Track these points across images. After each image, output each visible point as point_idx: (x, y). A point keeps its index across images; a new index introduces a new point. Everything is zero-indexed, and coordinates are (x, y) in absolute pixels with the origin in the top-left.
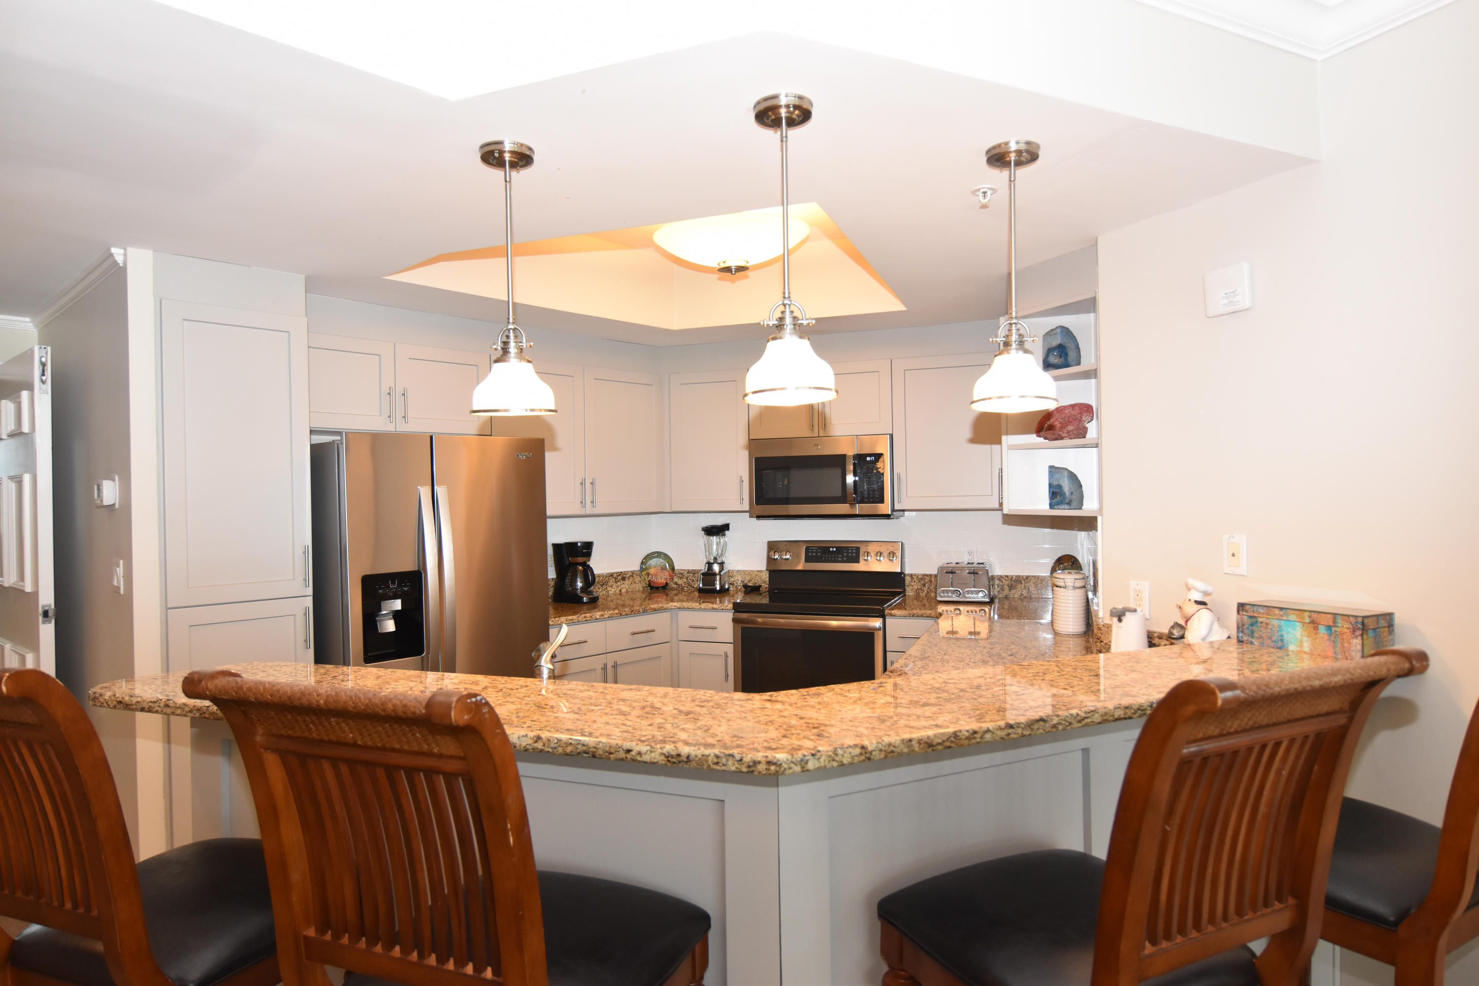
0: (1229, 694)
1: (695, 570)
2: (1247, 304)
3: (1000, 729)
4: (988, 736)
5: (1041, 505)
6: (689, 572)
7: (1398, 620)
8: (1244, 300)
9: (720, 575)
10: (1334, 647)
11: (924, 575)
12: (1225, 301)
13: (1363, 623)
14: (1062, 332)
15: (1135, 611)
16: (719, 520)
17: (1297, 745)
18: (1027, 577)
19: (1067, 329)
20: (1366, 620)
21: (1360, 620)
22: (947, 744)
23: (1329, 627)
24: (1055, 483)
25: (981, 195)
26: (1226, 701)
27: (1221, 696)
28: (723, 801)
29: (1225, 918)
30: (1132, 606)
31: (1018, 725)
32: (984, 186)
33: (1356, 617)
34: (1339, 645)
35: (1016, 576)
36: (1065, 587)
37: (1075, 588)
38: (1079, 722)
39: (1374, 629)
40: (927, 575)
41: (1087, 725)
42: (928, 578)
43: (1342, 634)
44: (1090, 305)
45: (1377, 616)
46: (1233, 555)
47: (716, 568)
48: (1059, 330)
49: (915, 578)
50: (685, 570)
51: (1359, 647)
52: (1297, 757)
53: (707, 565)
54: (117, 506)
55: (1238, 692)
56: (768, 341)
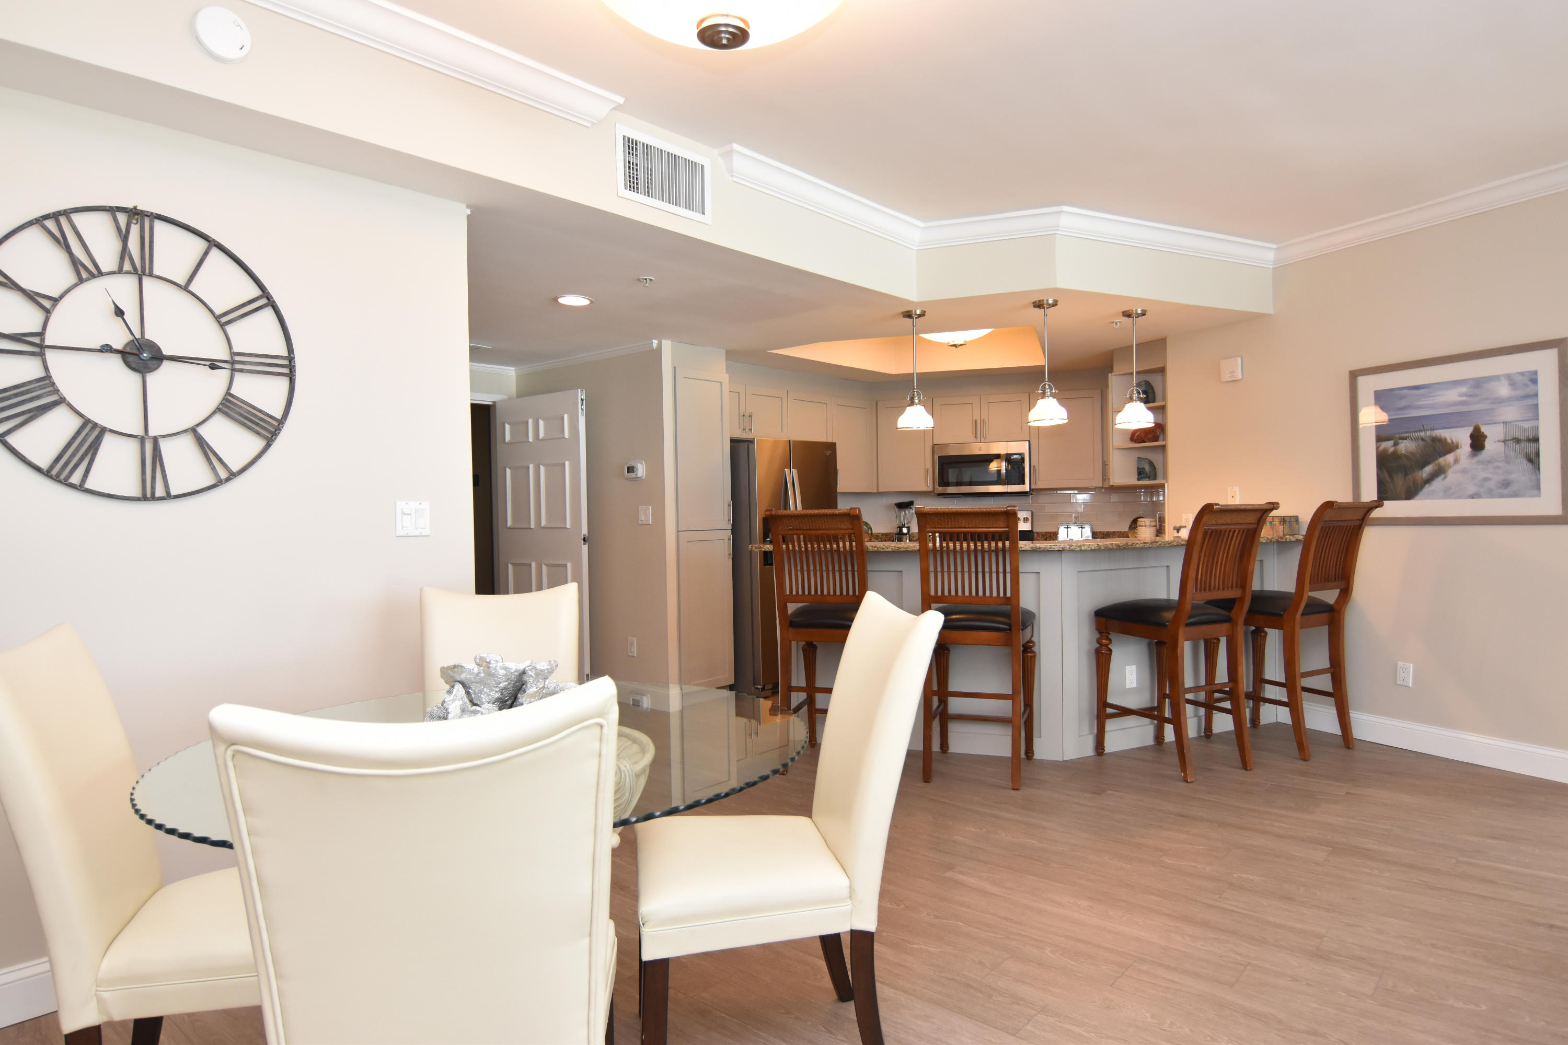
0: (1218, 507)
1: (887, 533)
2: (1240, 377)
3: (1141, 543)
4: (1137, 545)
5: (1132, 480)
6: (883, 534)
7: (1300, 517)
8: (1239, 376)
9: (909, 534)
10: (1273, 530)
11: (1046, 533)
12: (1230, 375)
13: (1284, 519)
14: (1145, 384)
15: (1186, 527)
16: (905, 499)
17: (1241, 532)
18: (1114, 532)
19: (1148, 382)
20: (1285, 518)
21: (1282, 518)
22: (1124, 546)
23: (1271, 522)
24: (1141, 467)
25: (1114, 325)
26: (1216, 509)
27: (1215, 507)
28: (1039, 573)
29: (1219, 589)
30: (1184, 525)
31: (1148, 543)
32: (1117, 321)
33: (1281, 516)
34: (1274, 529)
35: (1107, 532)
36: (1145, 526)
37: (1151, 526)
38: (1169, 544)
39: (1289, 522)
40: (1048, 533)
41: (1171, 546)
42: (1049, 534)
43: (1276, 525)
44: (1162, 370)
45: (1291, 516)
46: (1233, 497)
47: (905, 530)
48: (1144, 383)
49: (1040, 535)
50: (880, 533)
51: (1282, 529)
52: (1241, 539)
53: (899, 529)
54: (644, 478)
55: (1220, 506)
56: (1039, 399)
